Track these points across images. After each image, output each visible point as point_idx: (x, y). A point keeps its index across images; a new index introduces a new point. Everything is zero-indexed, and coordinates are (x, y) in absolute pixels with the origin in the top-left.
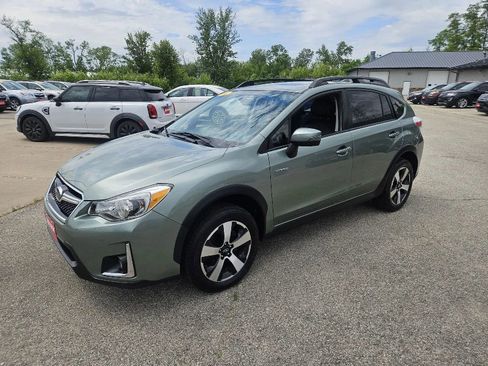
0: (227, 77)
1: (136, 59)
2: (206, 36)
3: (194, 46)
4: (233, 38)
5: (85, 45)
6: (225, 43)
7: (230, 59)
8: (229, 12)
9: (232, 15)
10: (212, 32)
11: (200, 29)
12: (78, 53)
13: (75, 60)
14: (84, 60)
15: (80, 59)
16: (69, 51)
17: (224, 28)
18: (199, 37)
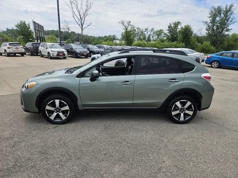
0: (222, 43)
1: (171, 35)
2: (213, 21)
3: (205, 27)
4: (231, 21)
5: (152, 29)
6: (225, 24)
7: (227, 33)
8: (231, 6)
9: (233, 8)
10: (218, 19)
11: (211, 17)
12: (149, 33)
13: (147, 36)
14: (151, 36)
15: (149, 36)
16: (146, 33)
17: (226, 16)
18: (209, 21)
